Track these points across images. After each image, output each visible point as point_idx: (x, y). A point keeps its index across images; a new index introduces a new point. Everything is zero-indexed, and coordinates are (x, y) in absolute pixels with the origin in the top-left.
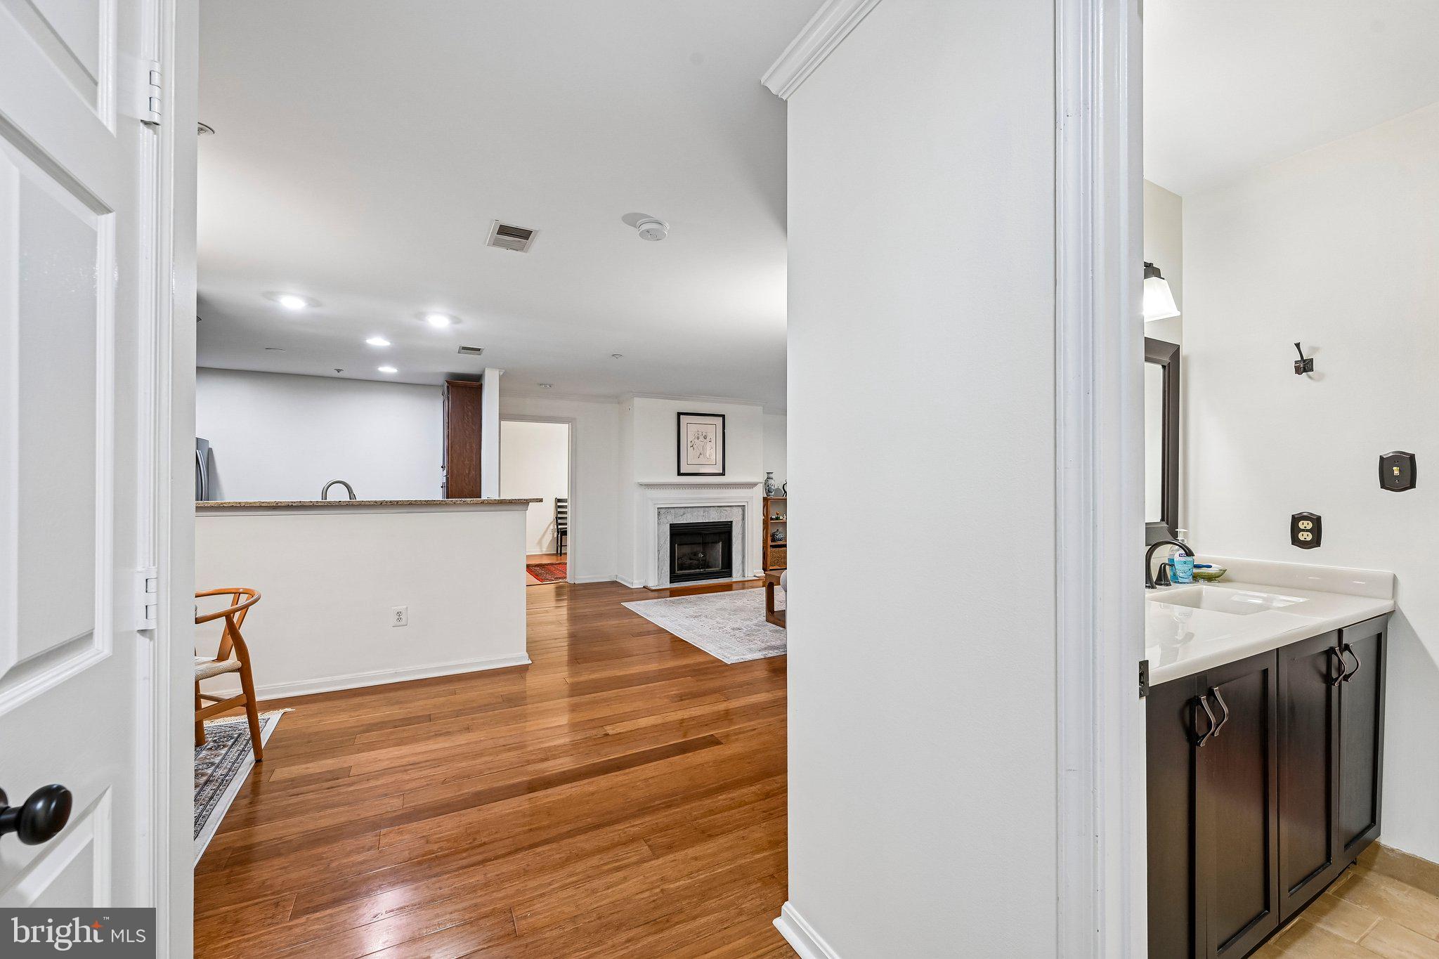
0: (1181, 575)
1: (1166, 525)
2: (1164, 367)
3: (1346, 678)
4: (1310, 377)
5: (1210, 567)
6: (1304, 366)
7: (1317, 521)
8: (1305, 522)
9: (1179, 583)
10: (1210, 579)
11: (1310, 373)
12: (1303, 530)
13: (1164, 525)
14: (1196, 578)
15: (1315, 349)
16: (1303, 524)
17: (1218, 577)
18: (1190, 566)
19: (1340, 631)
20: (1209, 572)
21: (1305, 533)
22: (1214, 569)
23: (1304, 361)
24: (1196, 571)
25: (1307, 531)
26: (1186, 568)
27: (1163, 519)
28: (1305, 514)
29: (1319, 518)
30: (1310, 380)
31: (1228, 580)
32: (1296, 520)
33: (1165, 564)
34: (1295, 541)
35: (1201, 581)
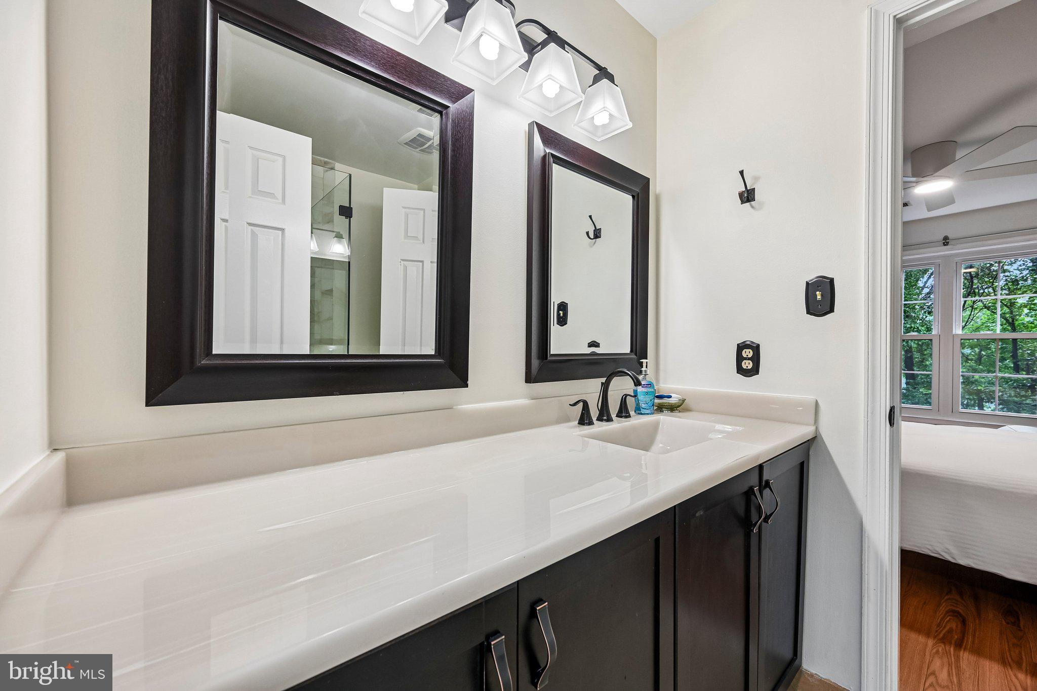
0: (643, 406)
1: (635, 357)
2: (633, 197)
3: (766, 520)
4: (752, 207)
5: (670, 397)
6: (748, 196)
7: (756, 349)
8: (748, 350)
9: (642, 414)
10: (672, 408)
11: (753, 203)
12: (746, 359)
13: (633, 356)
14: (660, 409)
15: (756, 179)
16: (748, 353)
17: (680, 406)
18: (651, 397)
19: (761, 467)
20: (670, 402)
21: (747, 362)
22: (674, 400)
23: (748, 191)
24: (657, 401)
25: (749, 359)
26: (648, 398)
27: (632, 351)
28: (748, 343)
29: (758, 346)
30: (752, 210)
31: (687, 410)
32: (741, 347)
33: (626, 395)
34: (740, 370)
35: (666, 412)
